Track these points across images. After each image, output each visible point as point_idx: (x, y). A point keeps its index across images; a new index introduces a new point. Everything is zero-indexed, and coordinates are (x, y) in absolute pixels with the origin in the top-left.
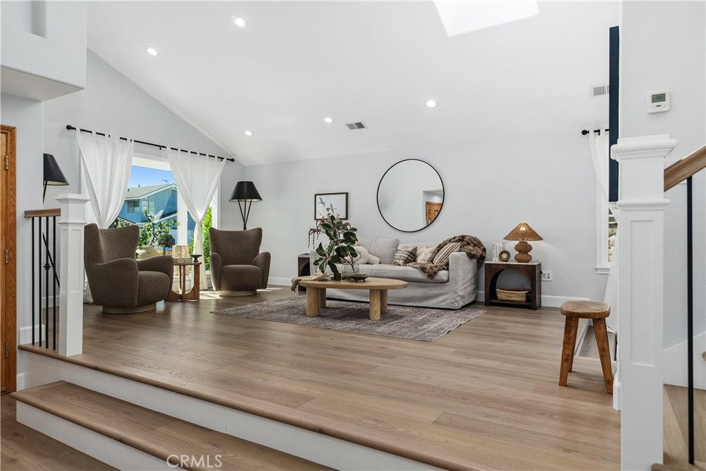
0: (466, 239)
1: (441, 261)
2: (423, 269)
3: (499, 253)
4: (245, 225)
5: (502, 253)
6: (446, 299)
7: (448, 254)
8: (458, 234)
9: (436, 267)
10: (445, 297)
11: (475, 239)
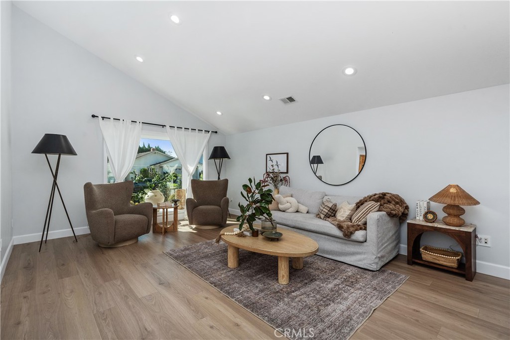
0: (388, 197)
1: (359, 220)
2: (340, 227)
3: (423, 212)
4: (219, 176)
5: (426, 213)
6: (364, 259)
7: (366, 213)
8: (379, 191)
9: (353, 226)
10: (362, 257)
11: (397, 197)
